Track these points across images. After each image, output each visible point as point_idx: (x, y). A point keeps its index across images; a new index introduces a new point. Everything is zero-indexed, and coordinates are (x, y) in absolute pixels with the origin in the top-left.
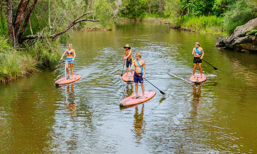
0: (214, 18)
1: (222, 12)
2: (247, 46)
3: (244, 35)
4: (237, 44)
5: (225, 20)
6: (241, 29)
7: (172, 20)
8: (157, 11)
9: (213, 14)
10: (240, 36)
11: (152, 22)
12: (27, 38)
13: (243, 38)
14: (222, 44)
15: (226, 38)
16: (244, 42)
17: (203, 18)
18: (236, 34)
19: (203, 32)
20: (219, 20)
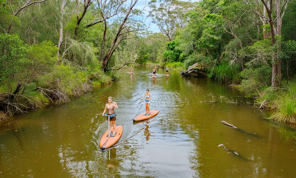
0: (180, 63)
1: (184, 60)
2: (193, 74)
3: (192, 70)
4: (189, 73)
5: (184, 64)
6: (191, 67)
7: (160, 64)
8: (152, 60)
9: (179, 61)
10: (190, 70)
11: (150, 65)
12: (107, 70)
13: (191, 71)
14: (183, 74)
15: (185, 71)
16: (192, 73)
17: (175, 63)
18: (189, 69)
19: (175, 69)
20: (182, 64)
